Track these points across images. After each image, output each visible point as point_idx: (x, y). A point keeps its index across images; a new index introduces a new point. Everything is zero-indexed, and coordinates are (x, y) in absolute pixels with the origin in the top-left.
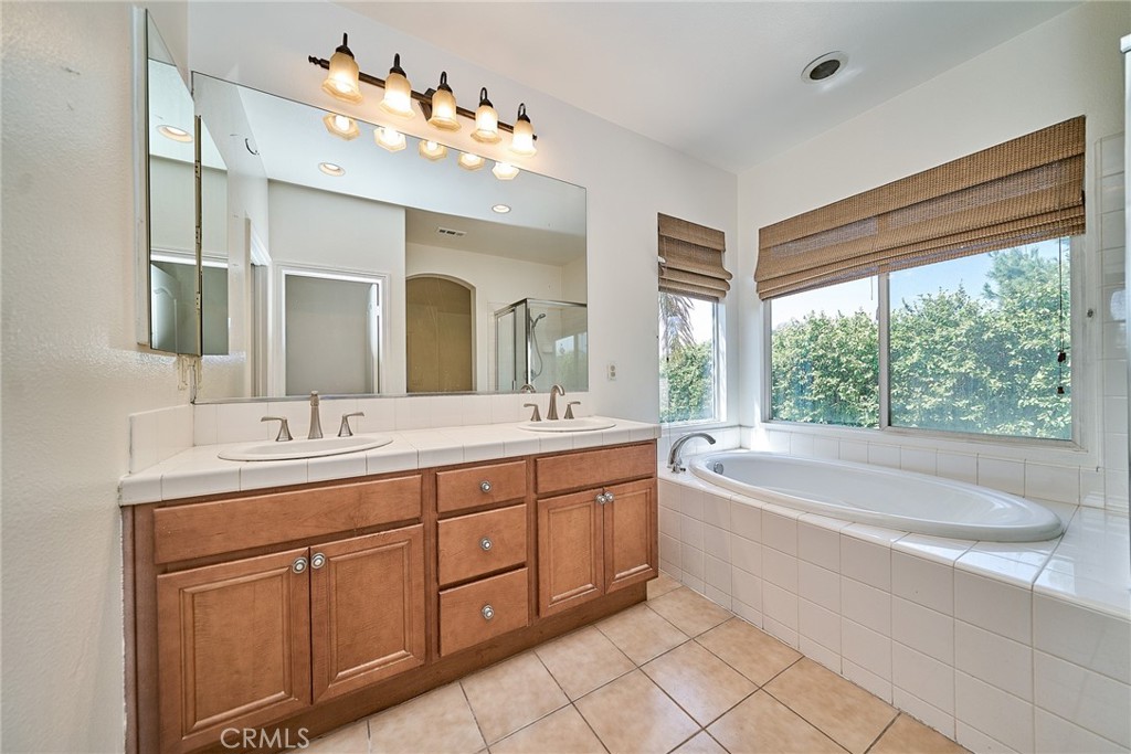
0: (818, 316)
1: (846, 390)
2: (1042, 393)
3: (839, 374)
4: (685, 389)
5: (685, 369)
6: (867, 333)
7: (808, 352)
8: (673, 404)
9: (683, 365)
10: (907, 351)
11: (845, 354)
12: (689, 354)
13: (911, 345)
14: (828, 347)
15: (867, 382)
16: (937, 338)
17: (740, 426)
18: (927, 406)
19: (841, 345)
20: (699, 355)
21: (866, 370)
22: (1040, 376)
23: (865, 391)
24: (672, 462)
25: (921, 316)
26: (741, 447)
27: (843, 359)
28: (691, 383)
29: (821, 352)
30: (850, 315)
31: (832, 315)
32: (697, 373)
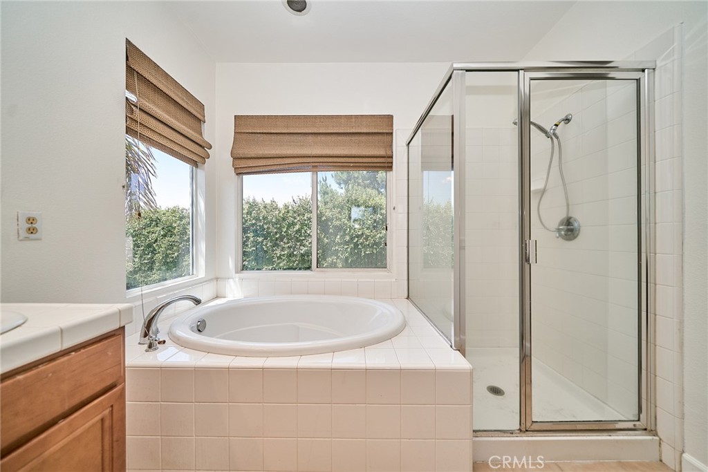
0: (251, 201)
1: (266, 244)
2: (339, 244)
3: (263, 235)
4: (149, 246)
5: (149, 229)
6: (277, 212)
7: (246, 221)
8: (137, 260)
9: (149, 226)
10: (293, 224)
11: (266, 224)
12: (154, 218)
13: (296, 221)
14: (257, 219)
15: (277, 239)
16: (305, 218)
17: (217, 279)
18: (302, 252)
19: (265, 218)
20: (164, 219)
21: (276, 233)
22: (338, 237)
23: (276, 245)
24: (146, 335)
25: (299, 206)
26: (217, 297)
27: (266, 227)
28: (156, 241)
29: (254, 222)
30: (268, 201)
31: (259, 200)
32: (162, 233)
